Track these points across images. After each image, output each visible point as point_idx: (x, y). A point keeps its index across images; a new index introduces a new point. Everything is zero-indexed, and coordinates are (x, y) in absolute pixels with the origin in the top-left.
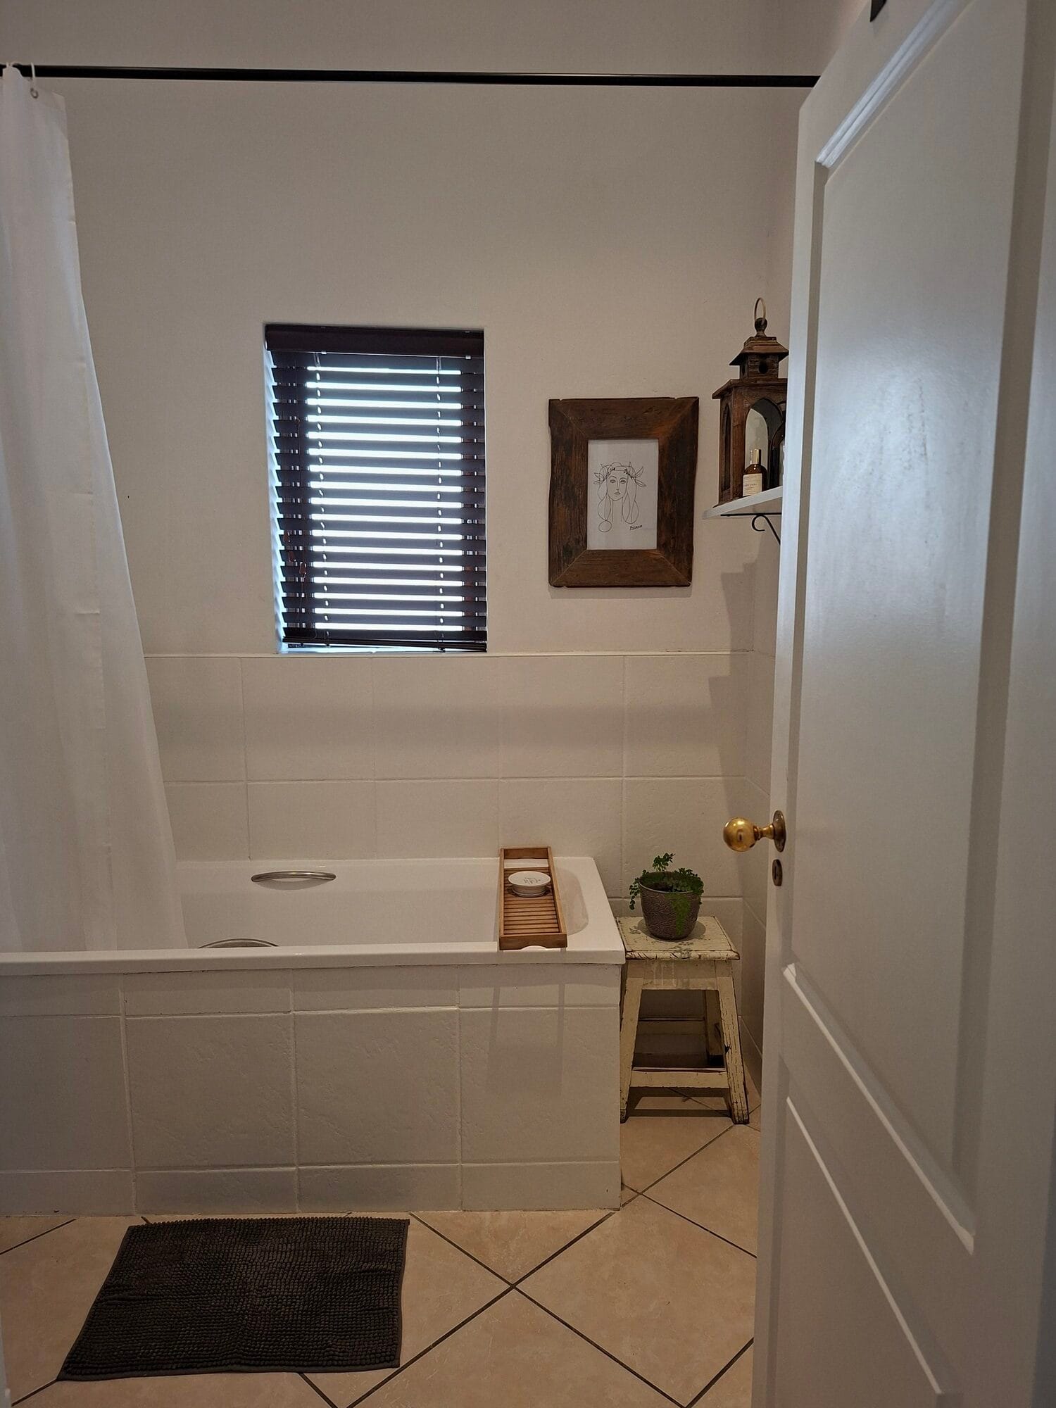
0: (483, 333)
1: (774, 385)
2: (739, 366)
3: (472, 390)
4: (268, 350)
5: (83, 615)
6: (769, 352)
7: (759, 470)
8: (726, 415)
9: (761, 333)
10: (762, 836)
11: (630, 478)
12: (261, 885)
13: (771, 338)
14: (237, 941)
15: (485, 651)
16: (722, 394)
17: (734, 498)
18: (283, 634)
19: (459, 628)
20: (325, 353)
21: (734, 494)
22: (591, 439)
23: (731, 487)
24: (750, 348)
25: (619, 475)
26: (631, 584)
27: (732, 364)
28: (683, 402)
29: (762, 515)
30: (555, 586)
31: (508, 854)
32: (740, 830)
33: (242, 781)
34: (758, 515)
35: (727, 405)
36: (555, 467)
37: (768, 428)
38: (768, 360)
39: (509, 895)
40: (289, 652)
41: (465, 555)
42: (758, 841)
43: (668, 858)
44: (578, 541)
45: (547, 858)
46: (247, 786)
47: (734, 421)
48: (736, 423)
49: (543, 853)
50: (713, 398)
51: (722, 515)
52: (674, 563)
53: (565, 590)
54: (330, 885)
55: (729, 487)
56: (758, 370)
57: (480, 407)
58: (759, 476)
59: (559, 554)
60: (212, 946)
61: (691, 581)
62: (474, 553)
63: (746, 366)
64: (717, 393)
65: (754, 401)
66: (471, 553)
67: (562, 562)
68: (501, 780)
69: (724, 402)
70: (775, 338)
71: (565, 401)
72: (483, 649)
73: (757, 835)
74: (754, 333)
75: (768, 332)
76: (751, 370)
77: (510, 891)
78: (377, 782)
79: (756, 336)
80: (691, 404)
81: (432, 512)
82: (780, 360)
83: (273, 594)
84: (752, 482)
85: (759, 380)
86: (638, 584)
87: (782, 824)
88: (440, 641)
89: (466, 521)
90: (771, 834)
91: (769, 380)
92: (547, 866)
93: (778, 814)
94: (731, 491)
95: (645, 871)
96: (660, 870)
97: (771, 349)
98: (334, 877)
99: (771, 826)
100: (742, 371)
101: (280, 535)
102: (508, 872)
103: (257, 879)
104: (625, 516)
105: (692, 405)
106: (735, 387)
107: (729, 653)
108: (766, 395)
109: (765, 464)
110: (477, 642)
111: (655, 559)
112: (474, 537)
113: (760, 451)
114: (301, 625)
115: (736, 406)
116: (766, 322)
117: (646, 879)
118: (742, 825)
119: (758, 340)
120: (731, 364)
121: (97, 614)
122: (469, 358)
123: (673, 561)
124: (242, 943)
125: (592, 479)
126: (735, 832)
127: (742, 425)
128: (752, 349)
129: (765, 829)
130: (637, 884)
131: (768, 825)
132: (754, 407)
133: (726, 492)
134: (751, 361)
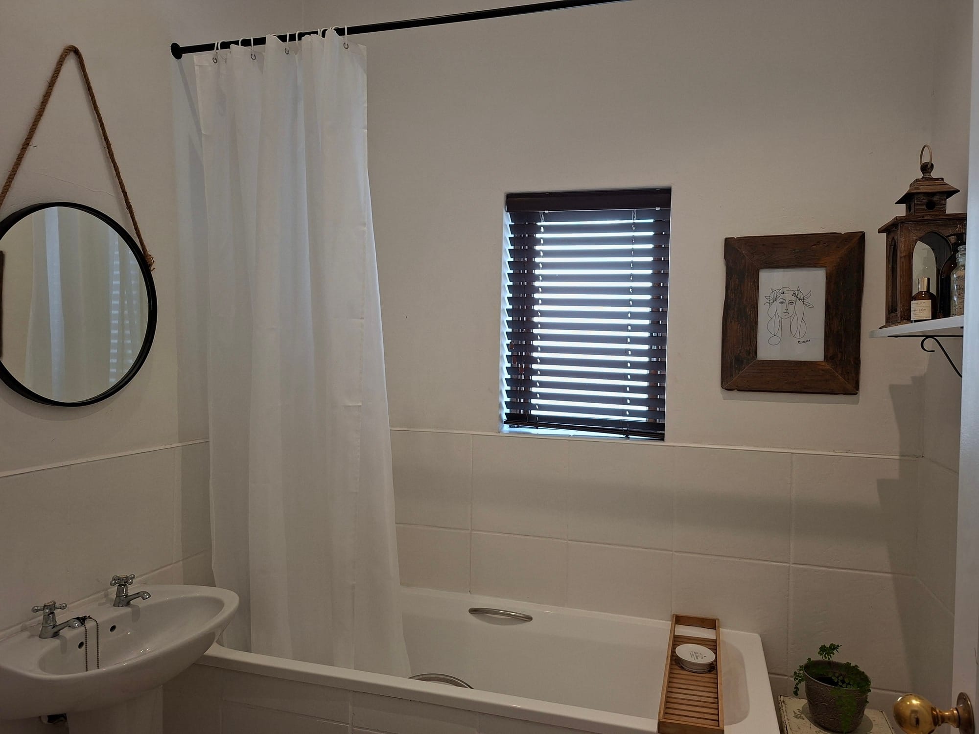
0: (671, 190)
1: (941, 219)
2: (905, 205)
3: (662, 233)
4: (507, 212)
5: (349, 406)
6: (936, 190)
7: (927, 296)
8: (892, 249)
9: (927, 176)
10: (943, 722)
11: (798, 300)
12: (475, 617)
13: (938, 179)
14: (440, 676)
15: (663, 440)
16: (889, 229)
17: (901, 321)
18: (505, 418)
19: (644, 420)
20: (547, 212)
21: (901, 317)
22: (762, 268)
23: (899, 310)
24: (916, 189)
25: (789, 297)
26: (799, 390)
27: (899, 202)
28: (850, 236)
29: (932, 337)
30: (726, 389)
31: (679, 620)
32: (914, 712)
33: (468, 530)
34: (927, 337)
35: (893, 238)
36: (729, 292)
37: (936, 258)
38: (936, 198)
39: (677, 667)
40: (511, 432)
41: (650, 361)
42: (937, 727)
43: (834, 648)
44: (749, 353)
45: (716, 629)
46: (471, 533)
47: (901, 253)
48: (903, 254)
49: (711, 624)
50: (879, 233)
51: (889, 336)
52: (842, 374)
53: (735, 393)
54: (527, 625)
55: (896, 310)
56: (925, 206)
57: (667, 246)
58: (928, 303)
59: (731, 363)
60: (418, 677)
61: (858, 390)
62: (657, 360)
63: (913, 204)
64: (882, 229)
65: (920, 235)
66: (655, 359)
67: (734, 369)
68: (675, 553)
69: (891, 237)
70: (942, 179)
71: (739, 239)
72: (662, 438)
73: (938, 720)
74: (920, 175)
75: (934, 174)
76: (918, 208)
77: (676, 662)
78: (569, 542)
79: (922, 178)
80: (858, 237)
81: (624, 328)
82: (947, 198)
83: (499, 387)
84: (921, 308)
85: (926, 215)
86: (805, 390)
87: (969, 711)
88: (626, 429)
89: (652, 334)
90: (955, 721)
91: (937, 216)
92: (714, 638)
93: (963, 698)
94: (899, 315)
95: (809, 659)
96: (826, 657)
97: (938, 189)
98: (531, 619)
99: (955, 712)
100: (909, 209)
101: (507, 344)
102: (677, 641)
103: (474, 611)
104: (794, 331)
105: (859, 239)
106: (902, 223)
107: (897, 457)
108: (934, 229)
109: (933, 290)
110: (658, 432)
111: (823, 370)
112: (658, 347)
113: (929, 279)
114: (520, 412)
115: (902, 239)
116: (932, 165)
117: (810, 667)
118: (916, 706)
119: (925, 181)
120: (896, 203)
121: (360, 406)
122: (659, 209)
123: (840, 372)
124: (444, 678)
125: (762, 301)
126: (908, 712)
127: (910, 257)
128: (918, 189)
129: (947, 714)
130: (802, 672)
131: (950, 711)
132: (922, 239)
133: (894, 314)
134: (917, 200)
